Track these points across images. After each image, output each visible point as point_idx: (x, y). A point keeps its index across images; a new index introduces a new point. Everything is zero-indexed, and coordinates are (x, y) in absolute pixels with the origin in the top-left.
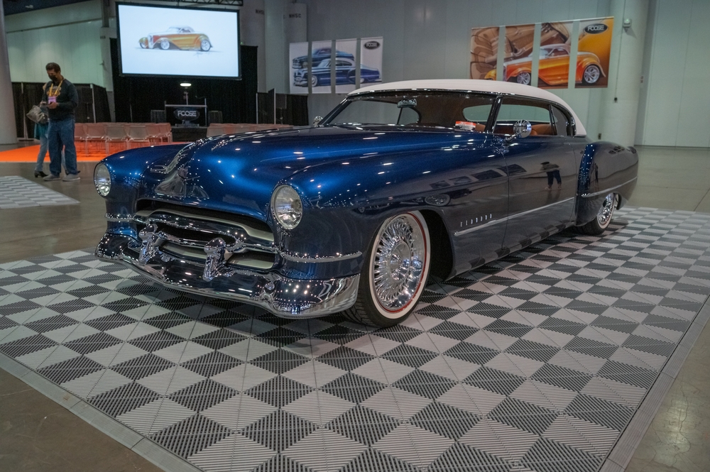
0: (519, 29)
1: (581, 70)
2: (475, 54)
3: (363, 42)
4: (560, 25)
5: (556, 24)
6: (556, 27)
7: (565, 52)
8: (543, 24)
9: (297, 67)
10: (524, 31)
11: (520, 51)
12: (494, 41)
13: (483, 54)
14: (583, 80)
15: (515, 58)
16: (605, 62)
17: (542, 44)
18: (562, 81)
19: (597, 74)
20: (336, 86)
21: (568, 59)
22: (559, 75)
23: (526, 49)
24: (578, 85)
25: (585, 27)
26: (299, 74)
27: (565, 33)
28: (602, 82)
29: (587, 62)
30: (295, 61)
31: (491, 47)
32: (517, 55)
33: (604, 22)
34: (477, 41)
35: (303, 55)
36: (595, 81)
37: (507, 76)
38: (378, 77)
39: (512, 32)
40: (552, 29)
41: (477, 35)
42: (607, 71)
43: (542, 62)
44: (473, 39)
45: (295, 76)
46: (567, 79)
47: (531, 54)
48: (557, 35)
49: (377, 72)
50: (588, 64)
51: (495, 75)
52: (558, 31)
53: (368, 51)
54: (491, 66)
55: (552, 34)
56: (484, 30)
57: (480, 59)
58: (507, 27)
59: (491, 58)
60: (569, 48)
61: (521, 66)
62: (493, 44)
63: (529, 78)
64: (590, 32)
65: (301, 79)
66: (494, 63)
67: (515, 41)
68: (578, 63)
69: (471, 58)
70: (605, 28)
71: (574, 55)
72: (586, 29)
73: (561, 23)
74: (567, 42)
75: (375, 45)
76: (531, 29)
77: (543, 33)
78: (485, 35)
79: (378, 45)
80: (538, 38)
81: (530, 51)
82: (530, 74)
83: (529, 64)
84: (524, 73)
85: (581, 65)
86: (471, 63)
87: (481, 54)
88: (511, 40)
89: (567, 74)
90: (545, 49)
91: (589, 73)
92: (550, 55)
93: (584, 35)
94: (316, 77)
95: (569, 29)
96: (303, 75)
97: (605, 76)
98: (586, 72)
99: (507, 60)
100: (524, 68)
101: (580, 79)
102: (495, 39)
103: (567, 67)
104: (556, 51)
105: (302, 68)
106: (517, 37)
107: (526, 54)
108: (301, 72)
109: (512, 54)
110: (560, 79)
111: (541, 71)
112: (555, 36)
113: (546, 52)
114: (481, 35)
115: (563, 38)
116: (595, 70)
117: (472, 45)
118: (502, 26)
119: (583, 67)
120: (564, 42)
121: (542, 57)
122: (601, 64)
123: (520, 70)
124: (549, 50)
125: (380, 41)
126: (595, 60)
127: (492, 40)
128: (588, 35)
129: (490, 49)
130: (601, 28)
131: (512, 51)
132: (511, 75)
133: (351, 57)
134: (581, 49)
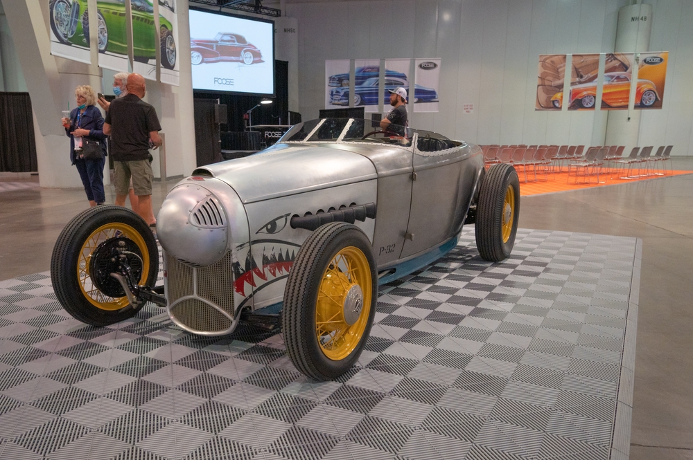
0: (584, 57)
1: (639, 94)
2: (542, 78)
3: (417, 63)
4: (622, 56)
5: (619, 55)
6: (619, 58)
7: (626, 79)
8: (607, 55)
9: (335, 85)
10: (590, 59)
11: (585, 77)
12: (561, 67)
13: (551, 78)
14: (641, 103)
15: (580, 83)
16: (660, 88)
17: (606, 72)
18: (623, 104)
19: (653, 98)
20: (385, 105)
21: (629, 85)
22: (620, 99)
23: (590, 75)
24: (636, 107)
25: (644, 58)
26: (337, 92)
27: (626, 63)
28: (657, 104)
29: (645, 88)
30: (331, 79)
31: (558, 72)
32: (582, 80)
33: (660, 56)
34: (544, 66)
35: (343, 73)
36: (651, 103)
37: (573, 98)
38: (434, 97)
39: (578, 60)
40: (615, 59)
41: (544, 61)
42: (662, 96)
43: (605, 87)
44: (540, 65)
45: (332, 95)
46: (628, 101)
47: (596, 80)
48: (620, 65)
49: (433, 92)
50: (645, 89)
51: (562, 97)
52: (620, 61)
53: (423, 71)
54: (558, 89)
55: (616, 63)
56: (552, 56)
57: (547, 83)
58: (573, 55)
59: (558, 82)
60: (630, 76)
61: (586, 90)
62: (560, 70)
63: (593, 100)
64: (648, 63)
65: (340, 97)
66: (561, 87)
67: (580, 68)
68: (637, 88)
69: (537, 82)
70: (661, 60)
71: (635, 81)
72: (645, 61)
73: (623, 54)
74: (628, 71)
75: (432, 65)
76: (596, 58)
77: (607, 62)
78: (552, 62)
79: (435, 65)
80: (602, 67)
81: (596, 77)
82: (595, 97)
83: (594, 88)
84: (588, 96)
85: (640, 90)
86: (538, 86)
87: (548, 78)
88: (577, 67)
89: (628, 98)
90: (609, 76)
91: (647, 97)
92: (613, 81)
93: (643, 66)
94: (359, 96)
95: (630, 60)
96: (342, 93)
97: (659, 99)
98: (644, 96)
99: (573, 84)
100: (589, 92)
101: (639, 102)
102: (562, 65)
103: (628, 92)
104: (618, 78)
105: (342, 86)
106: (583, 64)
107: (591, 80)
108: (340, 90)
109: (577, 79)
110: (621, 102)
111: (604, 94)
112: (617, 65)
113: (610, 79)
114: (548, 61)
115: (624, 67)
116: (651, 95)
117: (538, 70)
118: (569, 55)
119: (641, 92)
120: (626, 71)
121: (605, 83)
122: (657, 89)
123: (585, 93)
124: (612, 77)
125: (438, 62)
126: (652, 86)
127: (558, 66)
128: (647, 65)
129: (557, 73)
130: (657, 60)
131: (578, 77)
132: (576, 98)
133: (404, 77)
134: (640, 77)
